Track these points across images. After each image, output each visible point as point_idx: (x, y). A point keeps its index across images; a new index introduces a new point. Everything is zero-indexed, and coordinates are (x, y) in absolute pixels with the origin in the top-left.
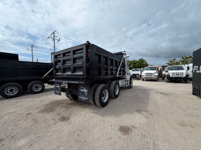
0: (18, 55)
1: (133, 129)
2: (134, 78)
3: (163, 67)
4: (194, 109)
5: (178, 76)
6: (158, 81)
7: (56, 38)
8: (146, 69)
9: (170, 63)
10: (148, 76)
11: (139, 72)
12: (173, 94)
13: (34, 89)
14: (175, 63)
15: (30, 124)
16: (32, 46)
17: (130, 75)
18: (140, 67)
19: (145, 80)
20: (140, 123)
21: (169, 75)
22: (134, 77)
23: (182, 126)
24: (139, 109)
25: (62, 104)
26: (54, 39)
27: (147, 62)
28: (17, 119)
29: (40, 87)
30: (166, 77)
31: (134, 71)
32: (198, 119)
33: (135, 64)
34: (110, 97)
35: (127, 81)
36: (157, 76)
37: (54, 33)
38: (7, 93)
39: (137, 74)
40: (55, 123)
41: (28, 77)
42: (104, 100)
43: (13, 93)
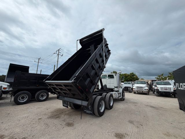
0: (29, 67)
1: (126, 136)
2: (126, 91)
3: (152, 81)
4: (179, 123)
5: (166, 91)
6: (149, 95)
7: (60, 54)
8: (136, 82)
9: (159, 77)
10: (140, 89)
11: (130, 85)
12: (162, 108)
14: (164, 78)
15: (44, 127)
16: (39, 59)
17: (122, 88)
18: (131, 80)
19: (136, 93)
20: (132, 131)
21: (158, 90)
22: (126, 89)
23: (167, 136)
24: (131, 120)
25: (65, 112)
26: (58, 55)
27: (137, 76)
28: (32, 123)
29: (45, 96)
30: (156, 91)
31: (126, 84)
32: (181, 131)
33: (126, 77)
34: (106, 108)
35: (120, 93)
36: (147, 90)
37: (59, 50)
38: (20, 99)
39: (129, 87)
40: (63, 127)
41: (37, 87)
42: (101, 110)
43: (23, 100)
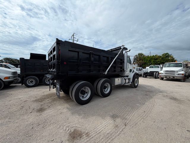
0: (46, 55)
6: (184, 82)
10: (169, 74)
13: (47, 82)
17: (134, 73)
19: (165, 79)
27: (174, 57)
35: (129, 79)
37: (73, 35)
38: (29, 83)
39: (155, 72)
40: (30, 112)
41: (42, 72)
43: (33, 84)
